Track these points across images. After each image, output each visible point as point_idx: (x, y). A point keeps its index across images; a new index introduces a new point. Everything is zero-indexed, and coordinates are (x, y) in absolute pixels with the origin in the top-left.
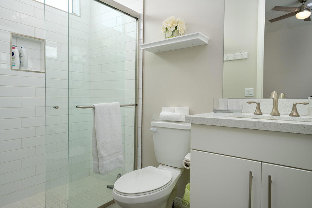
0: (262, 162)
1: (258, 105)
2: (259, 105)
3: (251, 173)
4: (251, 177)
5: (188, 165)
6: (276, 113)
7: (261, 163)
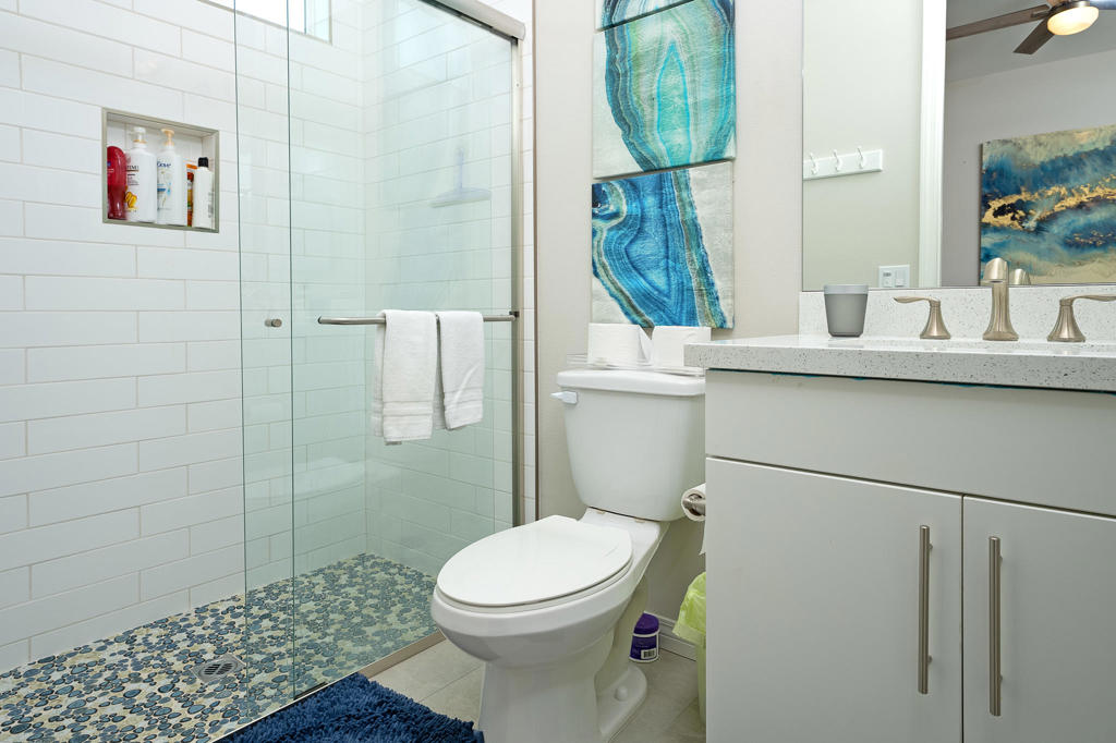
0: (963, 495)
1: (935, 306)
2: (939, 306)
3: (925, 533)
4: (926, 548)
5: (698, 510)
6: (1000, 330)
7: (959, 497)
